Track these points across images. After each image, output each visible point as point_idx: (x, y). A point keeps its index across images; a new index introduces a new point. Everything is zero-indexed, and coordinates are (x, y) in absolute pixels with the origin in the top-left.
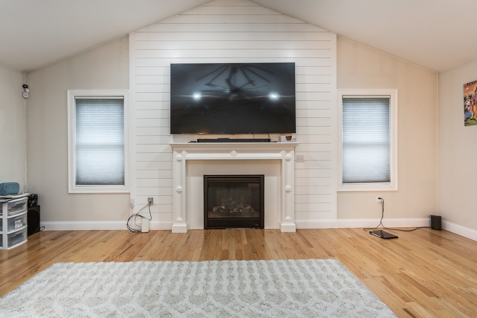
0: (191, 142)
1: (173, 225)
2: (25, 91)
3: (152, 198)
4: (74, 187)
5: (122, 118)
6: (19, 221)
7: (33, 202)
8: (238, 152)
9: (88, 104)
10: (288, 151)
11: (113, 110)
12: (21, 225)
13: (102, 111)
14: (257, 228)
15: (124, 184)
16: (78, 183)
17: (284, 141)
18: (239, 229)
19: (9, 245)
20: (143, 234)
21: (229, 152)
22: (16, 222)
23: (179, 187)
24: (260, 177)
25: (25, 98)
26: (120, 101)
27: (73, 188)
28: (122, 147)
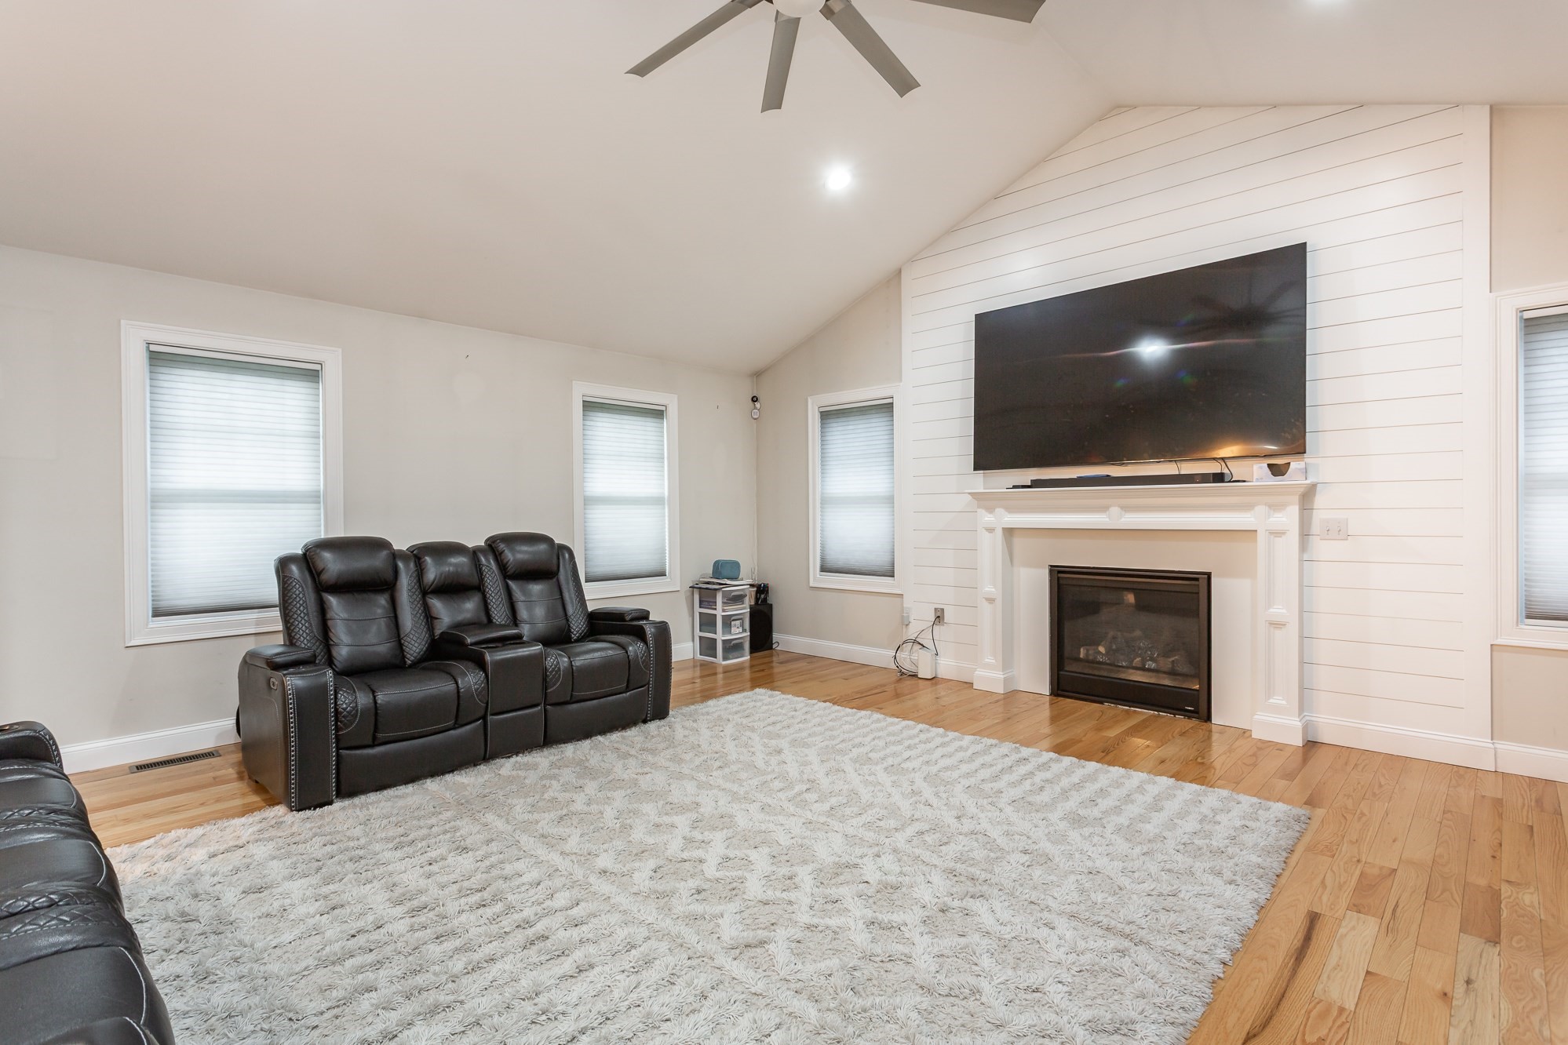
0: (1014, 487)
1: (977, 672)
2: (755, 408)
3: (943, 610)
4: (818, 576)
5: (891, 441)
6: (738, 622)
7: (763, 596)
8: (1126, 509)
9: (839, 420)
10: (1276, 507)
11: (876, 425)
12: (741, 630)
13: (859, 431)
14: (1189, 718)
15: (893, 576)
16: (824, 569)
17: (1262, 479)
18: (1140, 710)
19: (725, 658)
20: (920, 681)
21: (1104, 509)
22: (733, 623)
23: (989, 589)
24: (1197, 579)
25: (755, 419)
26: (886, 408)
27: (818, 579)
28: (890, 500)
